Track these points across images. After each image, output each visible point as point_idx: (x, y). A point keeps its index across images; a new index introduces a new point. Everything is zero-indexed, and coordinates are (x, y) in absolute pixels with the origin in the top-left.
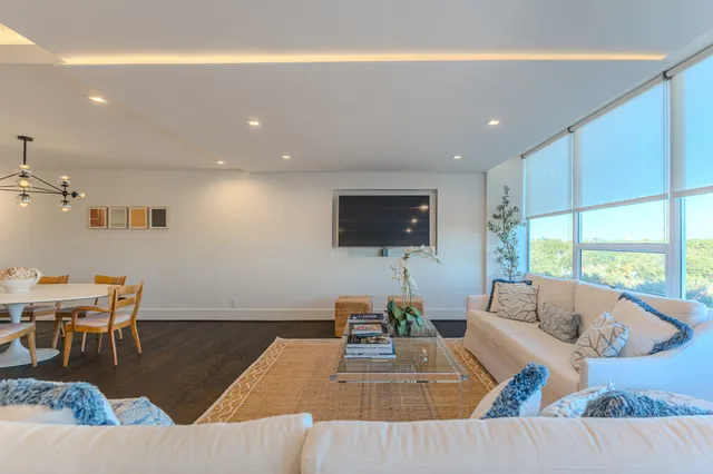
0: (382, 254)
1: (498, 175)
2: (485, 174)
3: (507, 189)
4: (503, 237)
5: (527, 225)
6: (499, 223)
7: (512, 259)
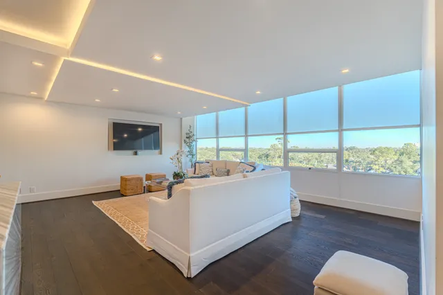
0: (136, 154)
1: (186, 121)
2: (181, 119)
3: (190, 127)
4: (190, 147)
5: (196, 141)
6: (187, 140)
7: (193, 155)
